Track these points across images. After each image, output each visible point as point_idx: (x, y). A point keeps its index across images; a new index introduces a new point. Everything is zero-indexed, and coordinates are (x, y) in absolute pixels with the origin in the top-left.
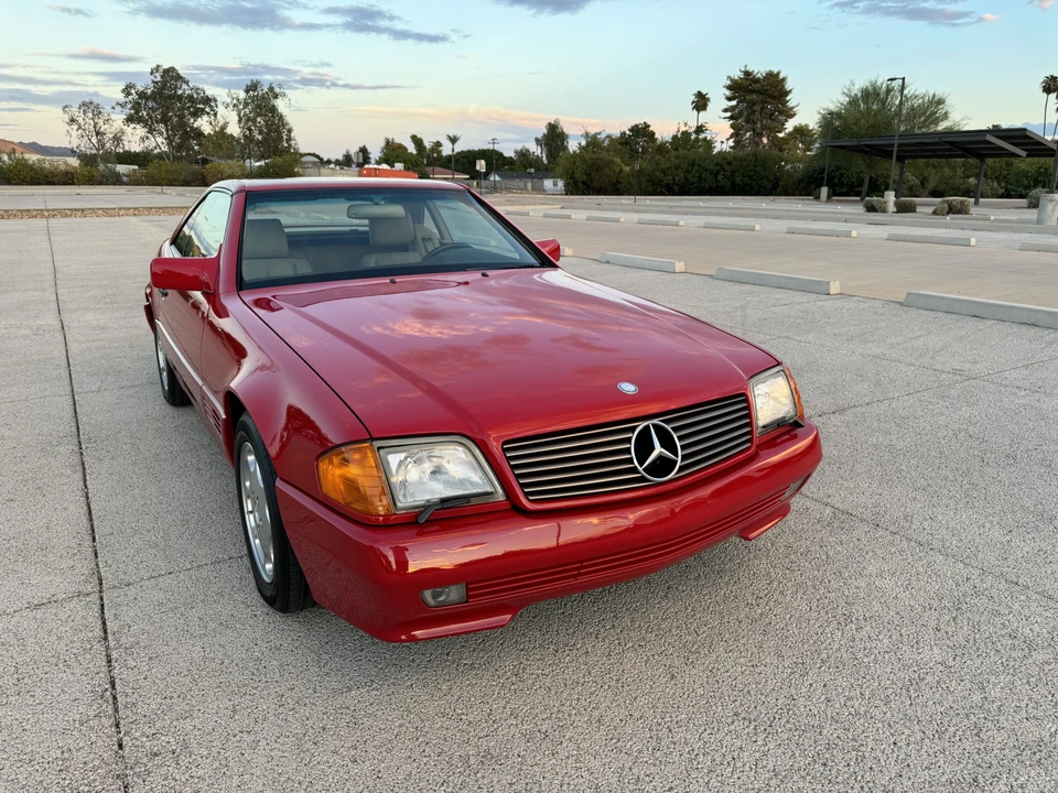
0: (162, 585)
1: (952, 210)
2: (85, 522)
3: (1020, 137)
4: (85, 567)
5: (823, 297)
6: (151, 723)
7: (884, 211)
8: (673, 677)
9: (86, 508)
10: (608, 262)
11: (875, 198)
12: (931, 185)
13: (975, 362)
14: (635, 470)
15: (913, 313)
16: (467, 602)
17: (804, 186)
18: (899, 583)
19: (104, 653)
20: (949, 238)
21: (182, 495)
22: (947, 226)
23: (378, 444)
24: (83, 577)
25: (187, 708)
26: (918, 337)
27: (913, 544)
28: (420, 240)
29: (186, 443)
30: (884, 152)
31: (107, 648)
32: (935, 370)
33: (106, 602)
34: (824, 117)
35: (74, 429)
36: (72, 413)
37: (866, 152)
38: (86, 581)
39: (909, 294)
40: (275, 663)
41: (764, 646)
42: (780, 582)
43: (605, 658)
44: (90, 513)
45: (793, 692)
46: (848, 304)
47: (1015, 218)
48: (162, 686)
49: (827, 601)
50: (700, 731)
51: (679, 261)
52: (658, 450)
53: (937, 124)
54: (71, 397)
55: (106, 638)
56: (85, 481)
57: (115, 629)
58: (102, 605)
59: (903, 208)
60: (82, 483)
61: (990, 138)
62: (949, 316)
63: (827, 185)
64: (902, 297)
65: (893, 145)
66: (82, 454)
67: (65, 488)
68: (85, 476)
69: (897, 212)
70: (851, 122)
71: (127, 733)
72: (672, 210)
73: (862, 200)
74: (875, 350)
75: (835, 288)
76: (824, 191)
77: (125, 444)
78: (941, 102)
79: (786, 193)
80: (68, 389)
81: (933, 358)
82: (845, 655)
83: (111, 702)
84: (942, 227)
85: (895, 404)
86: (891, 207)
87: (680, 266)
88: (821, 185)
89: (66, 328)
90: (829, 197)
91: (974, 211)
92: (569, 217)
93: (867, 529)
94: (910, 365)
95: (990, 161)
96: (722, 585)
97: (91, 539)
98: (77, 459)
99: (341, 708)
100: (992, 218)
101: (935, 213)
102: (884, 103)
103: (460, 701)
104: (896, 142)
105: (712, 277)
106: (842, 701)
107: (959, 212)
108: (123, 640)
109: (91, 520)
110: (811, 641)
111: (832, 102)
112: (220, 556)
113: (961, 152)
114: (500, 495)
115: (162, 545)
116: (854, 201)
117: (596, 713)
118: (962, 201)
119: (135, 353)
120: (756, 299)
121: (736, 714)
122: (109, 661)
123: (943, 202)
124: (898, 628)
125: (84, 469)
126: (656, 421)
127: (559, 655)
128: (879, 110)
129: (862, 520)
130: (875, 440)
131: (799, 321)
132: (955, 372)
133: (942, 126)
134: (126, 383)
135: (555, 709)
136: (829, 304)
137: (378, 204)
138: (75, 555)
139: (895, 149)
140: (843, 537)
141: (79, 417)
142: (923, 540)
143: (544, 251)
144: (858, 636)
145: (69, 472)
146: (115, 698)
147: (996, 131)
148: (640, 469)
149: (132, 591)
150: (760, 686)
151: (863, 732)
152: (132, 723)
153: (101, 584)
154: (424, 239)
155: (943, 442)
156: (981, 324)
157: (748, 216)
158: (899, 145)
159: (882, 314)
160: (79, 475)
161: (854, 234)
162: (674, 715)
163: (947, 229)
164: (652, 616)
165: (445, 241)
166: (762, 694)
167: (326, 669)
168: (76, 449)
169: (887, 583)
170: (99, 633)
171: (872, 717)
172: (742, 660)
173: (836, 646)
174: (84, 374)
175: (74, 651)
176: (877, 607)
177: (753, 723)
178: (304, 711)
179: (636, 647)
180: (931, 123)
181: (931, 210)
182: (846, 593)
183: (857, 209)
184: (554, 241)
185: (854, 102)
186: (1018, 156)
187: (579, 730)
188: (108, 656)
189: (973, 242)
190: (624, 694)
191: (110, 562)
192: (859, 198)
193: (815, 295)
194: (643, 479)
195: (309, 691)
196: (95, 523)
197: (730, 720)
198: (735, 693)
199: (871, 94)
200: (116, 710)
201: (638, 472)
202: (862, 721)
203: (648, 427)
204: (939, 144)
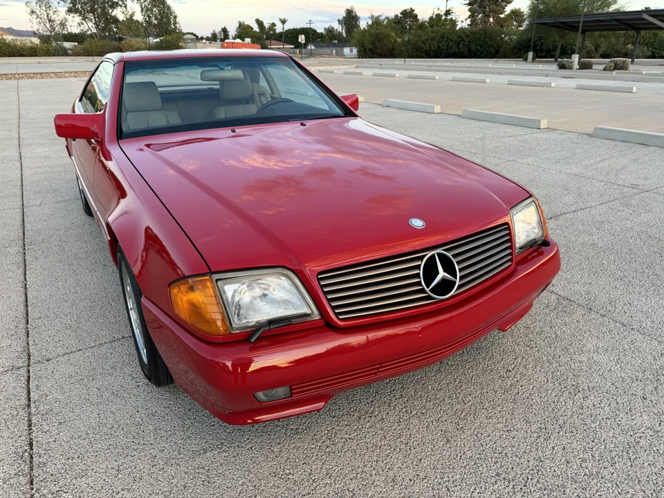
0: (72, 361)
1: (617, 67)
2: (22, 308)
4: (18, 345)
5: (535, 130)
6: (56, 481)
7: (571, 68)
8: (448, 441)
9: (24, 296)
10: (388, 106)
11: (566, 59)
12: (601, 51)
13: (646, 179)
14: (423, 291)
15: (599, 142)
16: (291, 397)
17: (518, 51)
18: (612, 358)
19: (26, 419)
20: (618, 88)
21: (92, 286)
22: (615, 79)
23: (216, 277)
24: (17, 354)
25: (84, 468)
26: (605, 160)
27: (618, 324)
28: (257, 95)
29: (98, 244)
30: (573, 27)
31: (30, 414)
32: (619, 185)
33: (31, 374)
35: (21, 234)
36: (21, 222)
37: (560, 27)
38: (19, 357)
39: (596, 128)
40: (151, 427)
41: (515, 413)
42: (523, 358)
43: (396, 424)
44: (26, 300)
45: (541, 454)
46: (552, 136)
47: (660, 72)
48: (67, 448)
49: (559, 374)
50: (471, 490)
51: (437, 105)
52: (442, 274)
53: (609, 7)
54: (21, 209)
55: (29, 406)
56: (25, 275)
57: (36, 398)
58: (29, 377)
59: (583, 66)
60: (22, 277)
61: (645, 16)
62: (624, 144)
63: (532, 51)
64: (591, 131)
65: (579, 22)
66: (25, 253)
67: (11, 281)
68: (25, 271)
69: (580, 69)
70: (551, 5)
71: (38, 490)
72: (429, 69)
73: (556, 61)
74: (575, 170)
75: (544, 124)
76: (531, 54)
77: (55, 246)
79: (505, 57)
80: (20, 203)
81: (616, 176)
82: (577, 421)
83: (28, 462)
84: (612, 80)
85: (593, 211)
86: (576, 66)
87: (437, 109)
88: (529, 51)
89: (22, 158)
90: (533, 59)
91: (631, 67)
92: (361, 74)
93: (583, 312)
94: (601, 181)
95: (643, 32)
96: (480, 360)
97: (24, 321)
98: (20, 258)
99: (198, 468)
100: (644, 72)
101: (605, 69)
103: (288, 462)
104: (582, 20)
105: (460, 116)
106: (578, 462)
107: (621, 68)
108: (41, 408)
109: (27, 306)
110: (550, 409)
112: (116, 336)
113: (624, 27)
114: (316, 316)
115: (74, 327)
116: (550, 62)
117: (391, 474)
118: (624, 62)
119: (67, 176)
120: (490, 132)
121: (498, 475)
122: (30, 425)
123: (611, 62)
124: (615, 397)
125: (25, 265)
126: (439, 251)
127: (362, 421)
129: (579, 305)
130: (582, 240)
131: (521, 148)
132: (633, 186)
133: (612, 8)
134: (59, 199)
135: (360, 470)
136: (540, 135)
137: (222, 69)
138: (12, 335)
139: (581, 25)
140: (566, 319)
141: (26, 225)
142: (625, 322)
143: (347, 103)
144: (586, 404)
145: (15, 268)
146: (32, 457)
147: (647, 11)
148: (427, 290)
149: (50, 366)
150: (514, 449)
151: (597, 491)
152: (42, 481)
153: (29, 359)
154: (259, 94)
155: (631, 241)
156: (647, 150)
157: (481, 72)
158: (584, 22)
159: (578, 143)
160: (22, 270)
161: (553, 85)
162: (450, 476)
163: (614, 81)
164: (430, 387)
165: (275, 96)
166: (516, 456)
167: (188, 434)
168: (21, 250)
169: (602, 358)
170: (24, 401)
171: (602, 478)
172: (500, 426)
173: (570, 414)
174: (32, 192)
175: (5, 417)
176: (597, 378)
177: (512, 483)
178: (171, 471)
179: (419, 414)
180: (605, 6)
181: (602, 67)
182: (573, 367)
183: (554, 67)
184: (354, 95)
187: (379, 489)
188: (30, 421)
189: (635, 89)
190: (412, 456)
191: (37, 341)
192: (553, 60)
193: (530, 130)
194: (429, 298)
195: (175, 453)
196: (29, 309)
197: (493, 480)
198: (496, 455)
200: (32, 469)
201: (426, 292)
202: (595, 481)
203: (434, 255)
204: (610, 21)
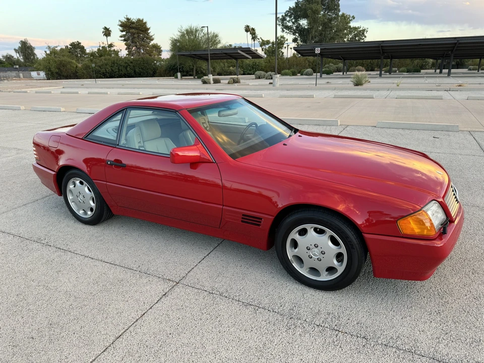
1: (236, 81)
3: (248, 51)
7: (210, 83)
11: (206, 77)
12: (218, 70)
17: (171, 70)
30: (204, 58)
34: (173, 42)
37: (194, 57)
47: (257, 84)
53: (217, 45)
59: (216, 81)
61: (239, 51)
63: (180, 72)
65: (208, 54)
69: (214, 83)
70: (185, 44)
73: (194, 78)
76: (179, 74)
78: (216, 36)
79: (161, 75)
86: (212, 82)
88: (177, 72)
90: (181, 77)
91: (242, 81)
92: (77, 93)
95: (239, 61)
100: (250, 84)
101: (229, 83)
102: (196, 36)
111: (174, 35)
113: (229, 57)
116: (191, 79)
118: (237, 78)
123: (230, 78)
128: (194, 39)
133: (219, 46)
139: (209, 56)
147: (240, 48)
158: (210, 54)
180: (215, 45)
181: (227, 81)
183: (199, 82)
185: (183, 35)
186: (249, 58)
192: (192, 77)
199: (190, 32)
204: (221, 54)
